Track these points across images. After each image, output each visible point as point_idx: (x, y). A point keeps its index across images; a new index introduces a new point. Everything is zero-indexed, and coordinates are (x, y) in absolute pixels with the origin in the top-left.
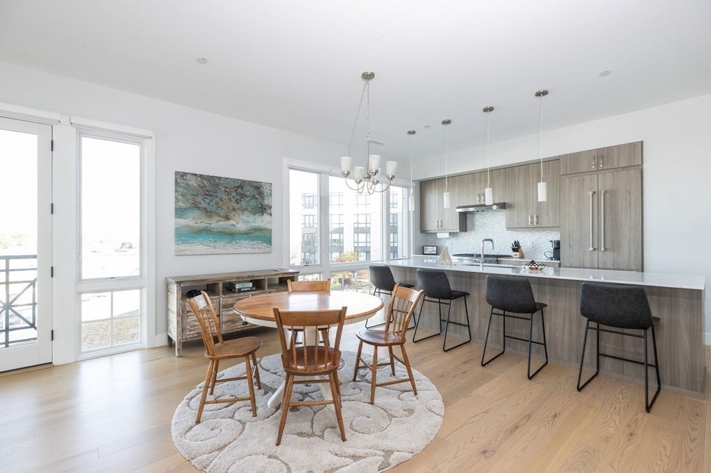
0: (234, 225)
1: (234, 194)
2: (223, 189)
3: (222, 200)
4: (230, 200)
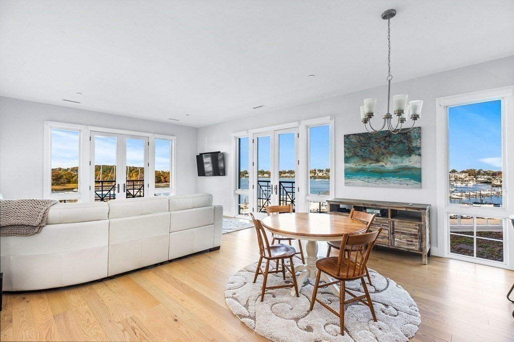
0: (383, 166)
2: (374, 140)
3: (373, 148)
4: (380, 147)
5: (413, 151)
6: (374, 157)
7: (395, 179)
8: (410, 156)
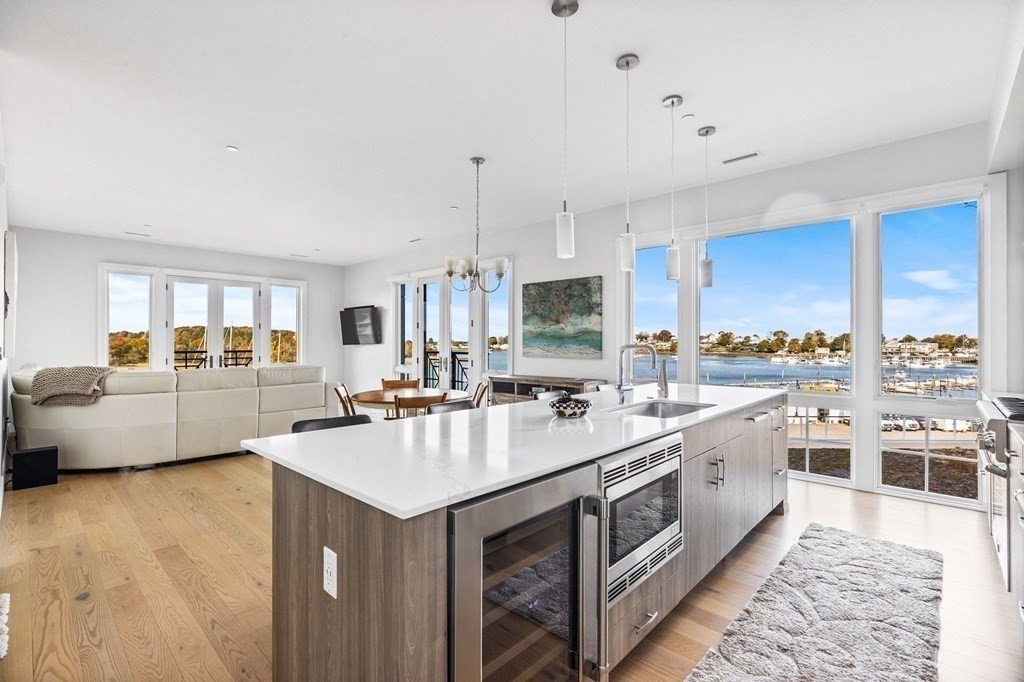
0: (562, 329)
1: (563, 296)
2: (554, 293)
3: (553, 304)
4: (560, 302)
5: (593, 308)
6: (554, 318)
7: (575, 346)
8: (590, 315)
